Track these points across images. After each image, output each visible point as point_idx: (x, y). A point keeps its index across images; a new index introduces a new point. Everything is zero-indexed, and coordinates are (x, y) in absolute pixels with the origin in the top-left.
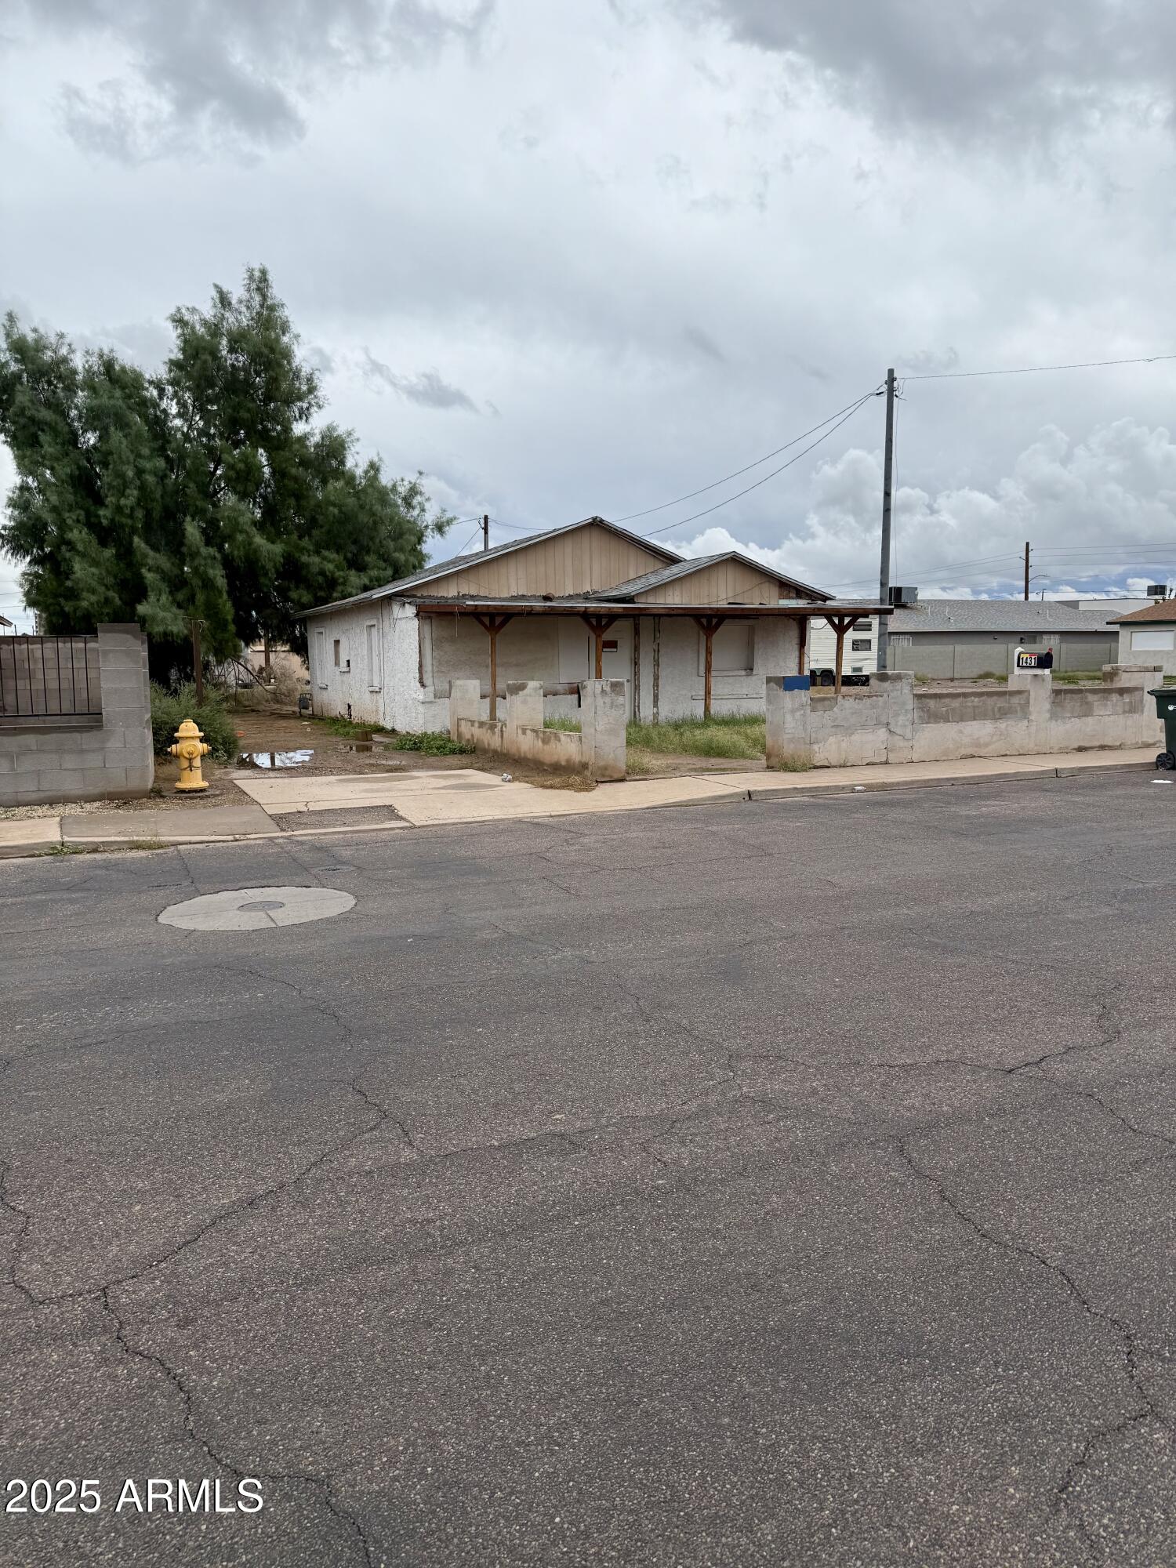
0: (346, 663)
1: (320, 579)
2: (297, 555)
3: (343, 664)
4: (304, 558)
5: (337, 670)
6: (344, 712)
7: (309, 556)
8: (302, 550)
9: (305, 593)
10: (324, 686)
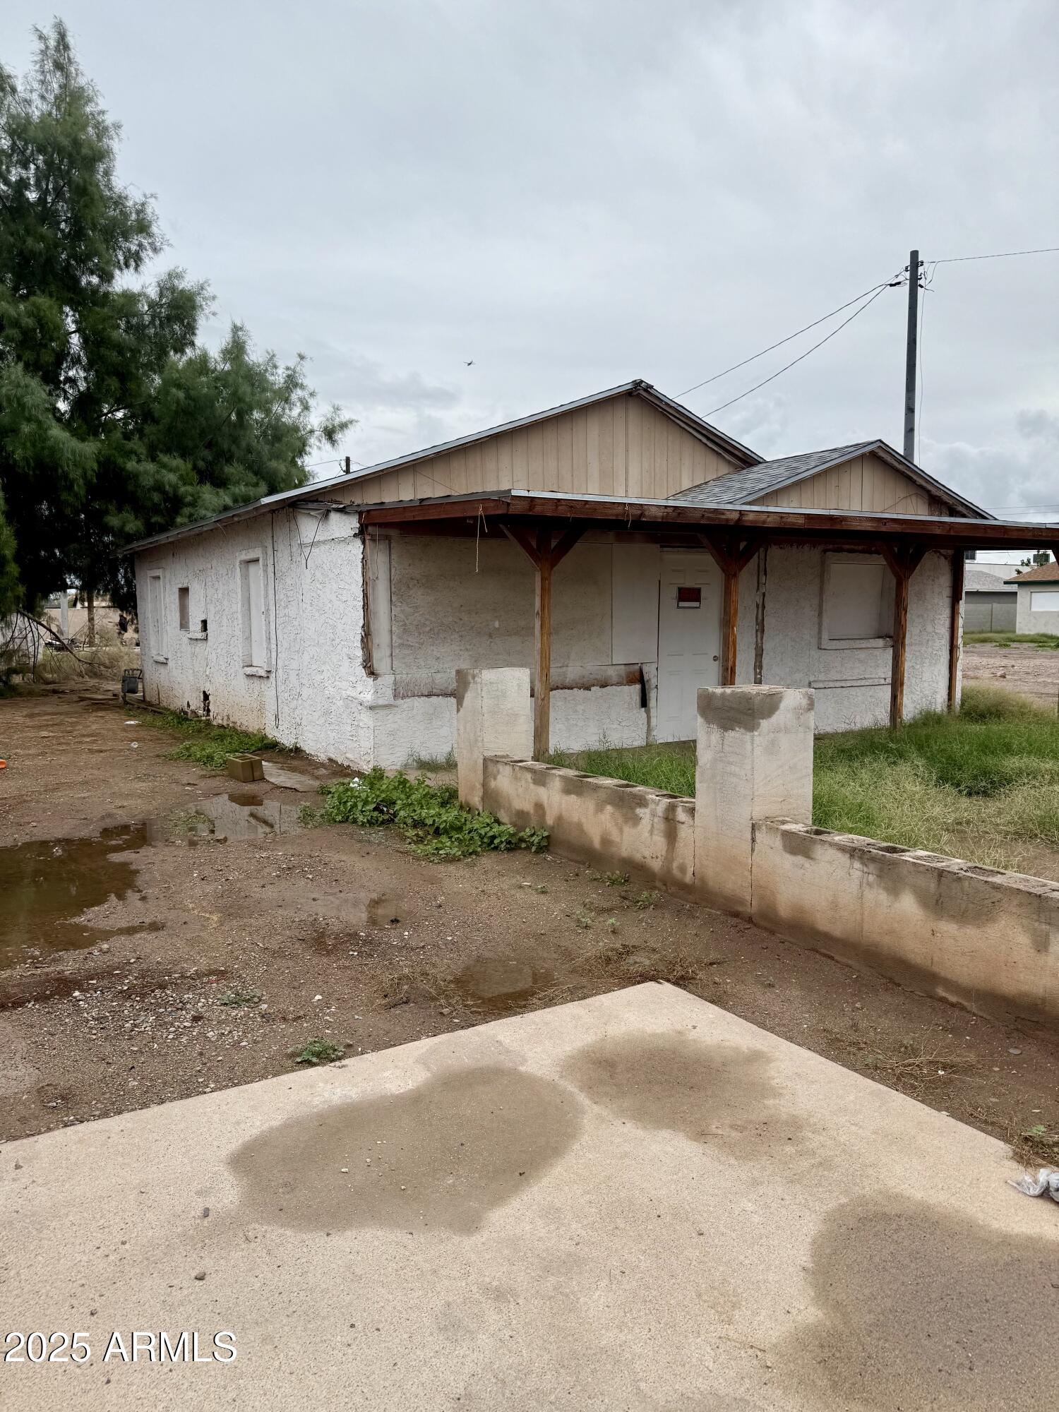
0: (200, 626)
1: (156, 497)
2: (120, 461)
3: (195, 626)
4: (131, 465)
5: (186, 638)
6: (196, 704)
7: (139, 461)
8: (129, 454)
9: (132, 517)
10: (161, 659)
